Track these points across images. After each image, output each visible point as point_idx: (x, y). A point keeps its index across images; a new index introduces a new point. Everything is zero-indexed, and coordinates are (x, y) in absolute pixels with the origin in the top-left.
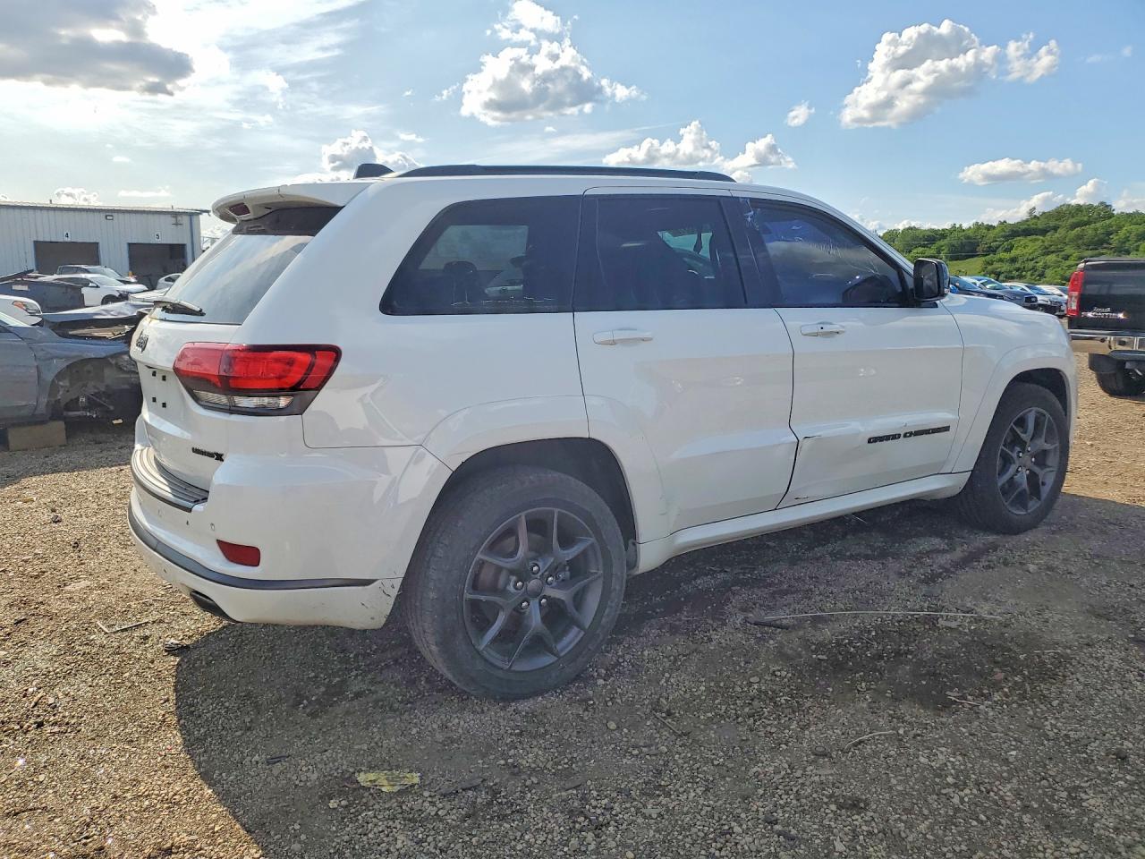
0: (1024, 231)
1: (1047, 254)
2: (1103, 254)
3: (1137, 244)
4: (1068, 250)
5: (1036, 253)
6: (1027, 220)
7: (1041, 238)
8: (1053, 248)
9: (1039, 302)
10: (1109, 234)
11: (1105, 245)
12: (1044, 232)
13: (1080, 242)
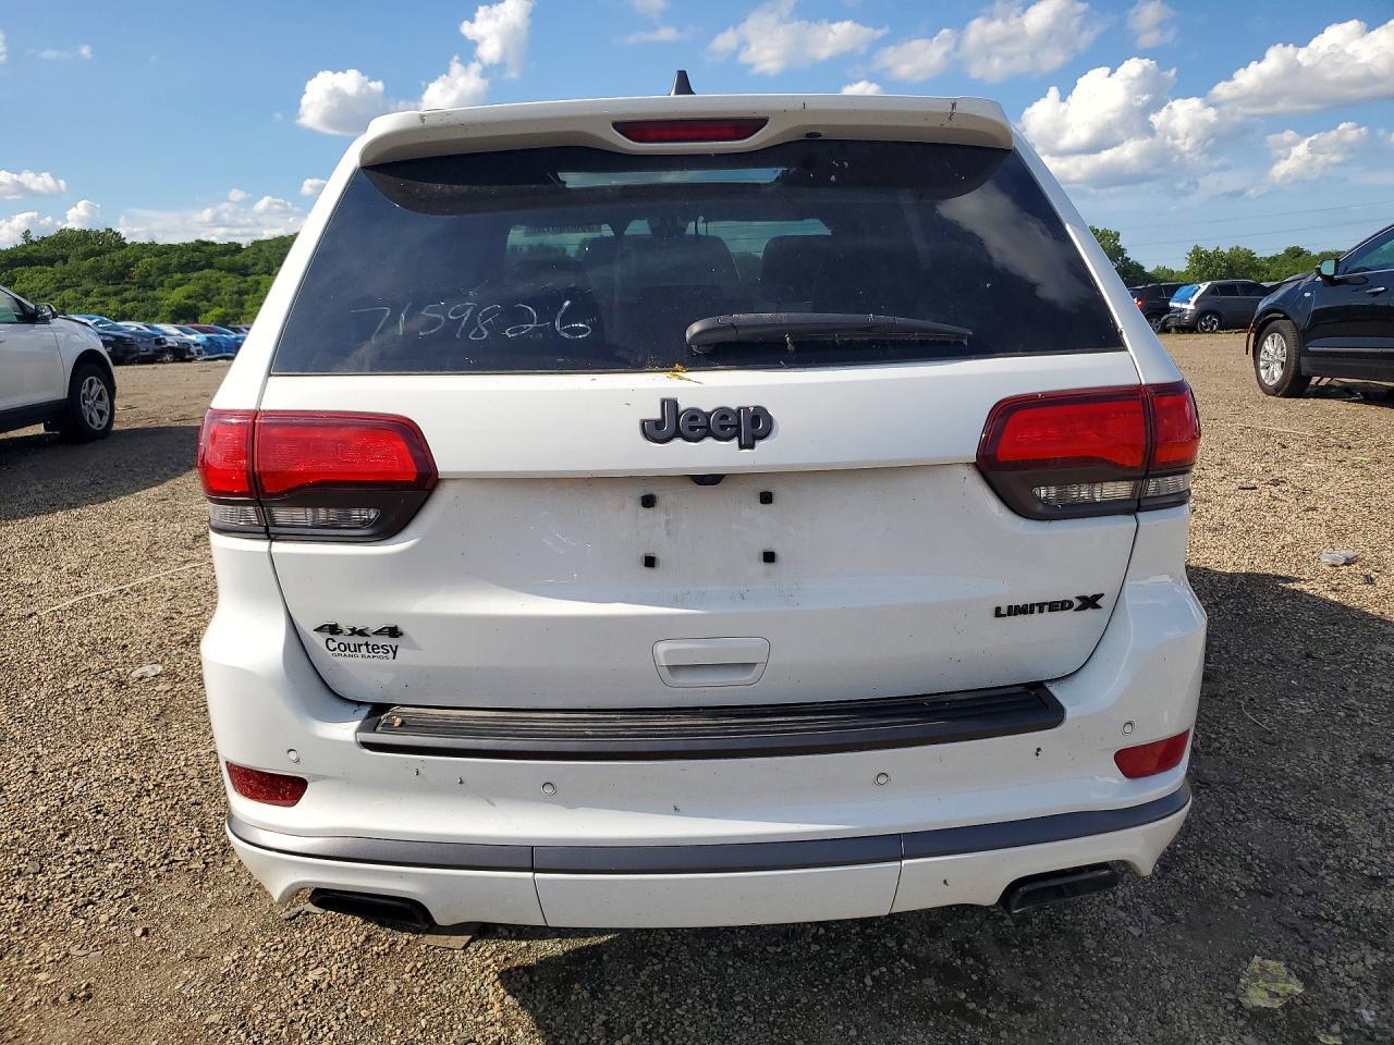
0: (25, 258)
1: (64, 288)
2: (126, 290)
3: (161, 278)
4: (87, 284)
5: (48, 289)
6: (24, 246)
7: (49, 269)
8: (67, 282)
9: (169, 345)
10: (128, 266)
11: (127, 280)
12: (51, 262)
13: (97, 275)
